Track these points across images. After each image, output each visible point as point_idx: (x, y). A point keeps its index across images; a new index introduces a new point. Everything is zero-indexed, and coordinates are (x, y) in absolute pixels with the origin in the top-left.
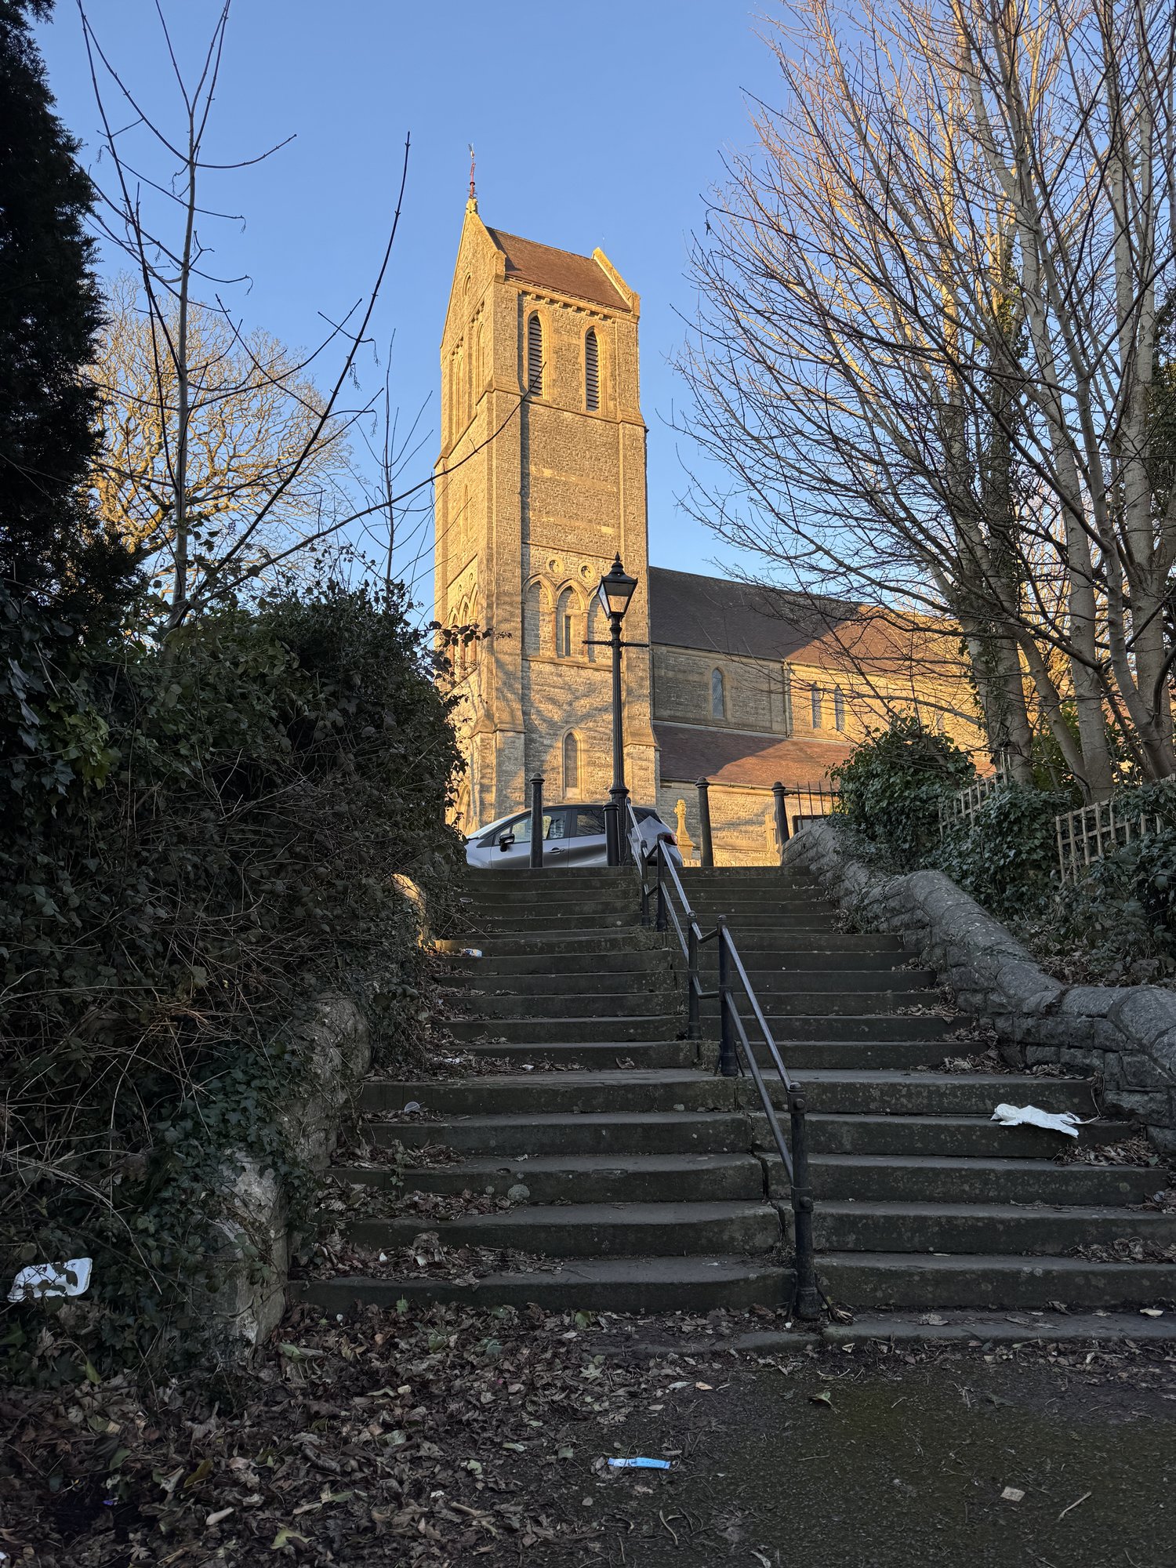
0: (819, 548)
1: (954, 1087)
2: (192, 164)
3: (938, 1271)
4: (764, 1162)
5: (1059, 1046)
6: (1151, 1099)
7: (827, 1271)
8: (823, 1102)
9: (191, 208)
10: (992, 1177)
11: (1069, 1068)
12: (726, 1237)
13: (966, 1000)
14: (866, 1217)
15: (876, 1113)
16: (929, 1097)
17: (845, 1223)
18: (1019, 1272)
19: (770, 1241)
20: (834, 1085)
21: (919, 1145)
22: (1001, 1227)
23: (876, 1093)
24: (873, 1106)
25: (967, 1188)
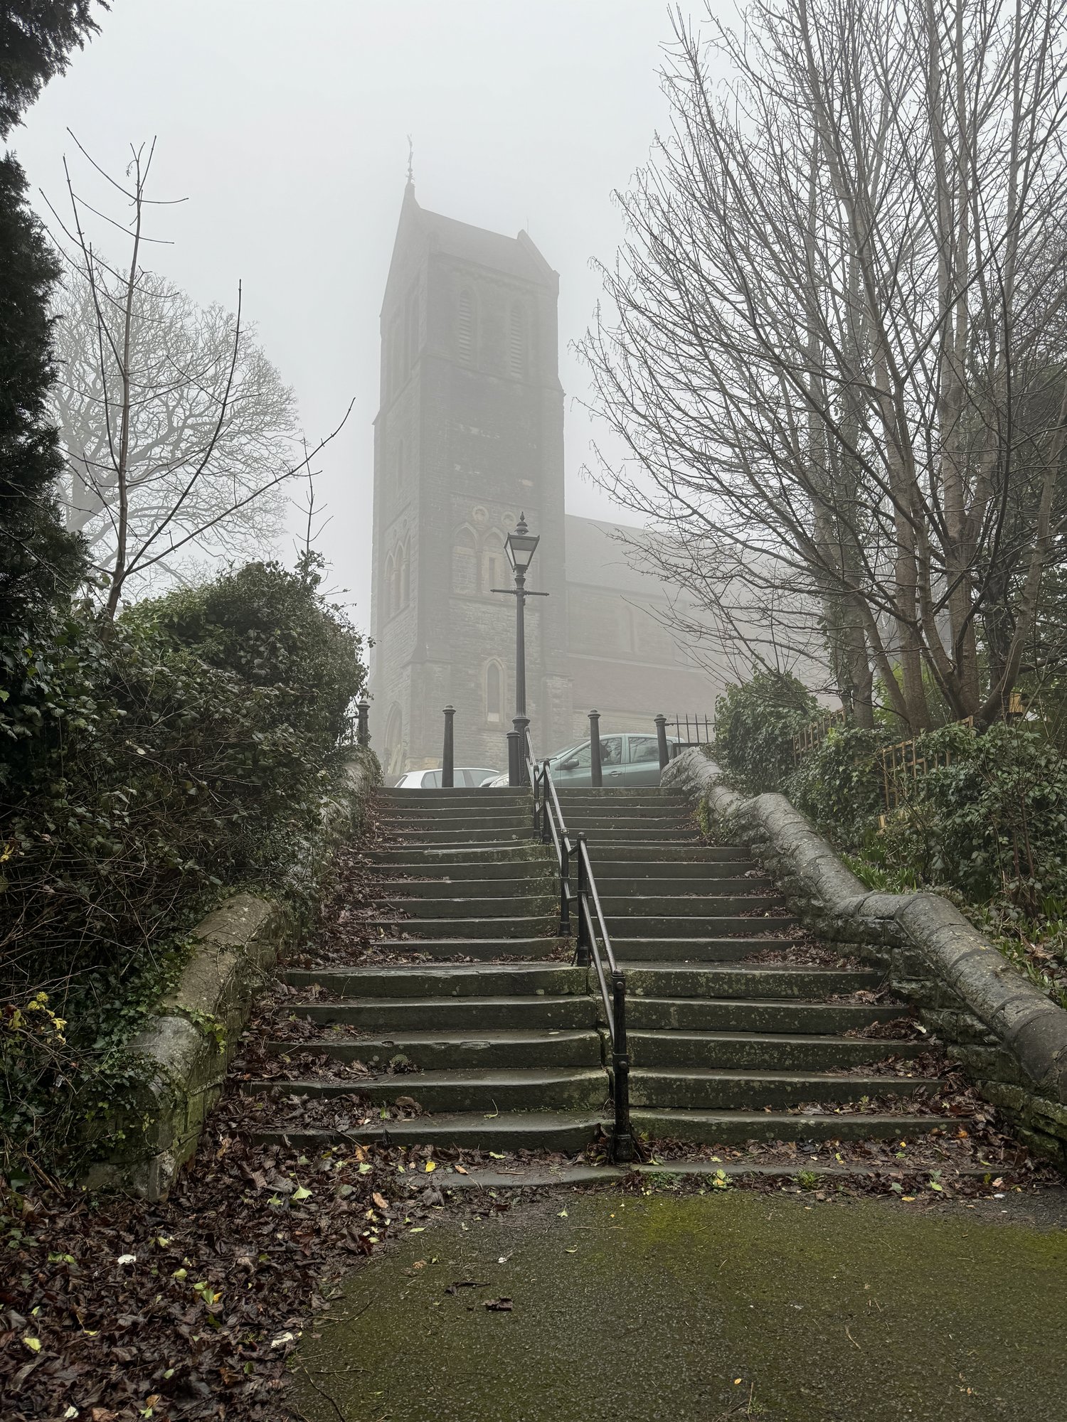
0: (695, 512)
1: (768, 976)
2: (138, 200)
3: (731, 1123)
4: (602, 1036)
5: (860, 943)
6: (923, 987)
7: (642, 1123)
8: (659, 988)
9: (137, 237)
10: (788, 1049)
11: (864, 961)
12: (566, 1095)
13: (795, 904)
14: (680, 1080)
15: (703, 997)
16: (746, 984)
17: (662, 1087)
18: (797, 1123)
19: (602, 1099)
20: (669, 974)
21: (733, 1023)
22: (789, 1089)
23: (703, 980)
24: (700, 991)
25: (766, 1057)
